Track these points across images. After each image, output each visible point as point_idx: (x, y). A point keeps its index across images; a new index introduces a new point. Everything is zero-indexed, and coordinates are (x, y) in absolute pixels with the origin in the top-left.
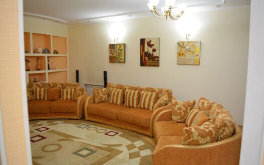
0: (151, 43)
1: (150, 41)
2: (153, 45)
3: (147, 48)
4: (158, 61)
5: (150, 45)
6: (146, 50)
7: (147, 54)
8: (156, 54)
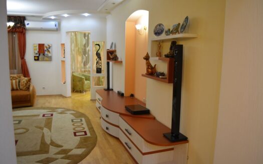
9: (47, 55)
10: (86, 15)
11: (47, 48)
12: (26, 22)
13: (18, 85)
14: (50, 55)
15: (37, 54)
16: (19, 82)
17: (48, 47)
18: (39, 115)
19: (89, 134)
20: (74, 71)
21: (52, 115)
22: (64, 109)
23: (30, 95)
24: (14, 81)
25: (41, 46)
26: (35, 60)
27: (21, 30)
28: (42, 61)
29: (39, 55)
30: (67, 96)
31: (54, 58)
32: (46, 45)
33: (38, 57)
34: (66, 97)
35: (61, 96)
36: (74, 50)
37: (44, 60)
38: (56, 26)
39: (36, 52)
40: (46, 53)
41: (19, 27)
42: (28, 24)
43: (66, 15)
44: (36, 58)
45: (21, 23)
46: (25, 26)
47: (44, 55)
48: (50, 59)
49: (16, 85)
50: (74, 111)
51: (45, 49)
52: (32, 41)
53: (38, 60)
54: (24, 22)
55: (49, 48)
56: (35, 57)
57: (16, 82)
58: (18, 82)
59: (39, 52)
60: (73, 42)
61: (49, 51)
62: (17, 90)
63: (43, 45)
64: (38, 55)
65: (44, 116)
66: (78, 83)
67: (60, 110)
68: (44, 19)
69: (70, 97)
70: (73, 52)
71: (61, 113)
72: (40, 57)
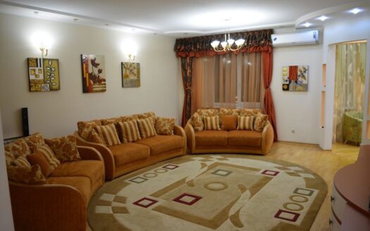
0: (96, 62)
1: (95, 59)
2: (98, 65)
3: (91, 69)
4: (105, 84)
5: (94, 64)
6: (90, 71)
7: (92, 76)
8: (101, 76)
9: (301, 82)
10: (356, 11)
11: (301, 71)
12: (273, 37)
13: (252, 124)
14: (305, 82)
15: (286, 81)
16: (254, 119)
17: (303, 70)
18: (258, 170)
19: (298, 222)
20: (349, 107)
21: (277, 173)
22: (303, 167)
23: (261, 138)
24: (248, 118)
25: (293, 70)
26: (284, 89)
27: (265, 48)
28: (293, 91)
29: (290, 82)
30: (325, 148)
31: (311, 87)
32: (300, 68)
33: (288, 85)
34: (322, 150)
35: (317, 147)
36: (351, 74)
37: (295, 91)
38: (314, 37)
39: (286, 78)
40: (300, 79)
41: (263, 45)
42: (275, 39)
43: (323, 18)
44: (286, 87)
45: (266, 38)
46: (271, 42)
47: (296, 82)
48: (305, 88)
49: (249, 124)
50: (314, 174)
51: (299, 73)
52: (281, 63)
53: (288, 89)
54: (270, 38)
55: (305, 72)
56: (283, 85)
57: (250, 120)
58: (252, 119)
59: (290, 79)
60: (351, 61)
61: (304, 77)
62: (250, 130)
63: (296, 67)
64: (288, 83)
65: (264, 173)
66: (351, 129)
67: (293, 169)
68: (297, 29)
69: (331, 151)
70: (350, 77)
71: (291, 174)
72: (291, 86)
